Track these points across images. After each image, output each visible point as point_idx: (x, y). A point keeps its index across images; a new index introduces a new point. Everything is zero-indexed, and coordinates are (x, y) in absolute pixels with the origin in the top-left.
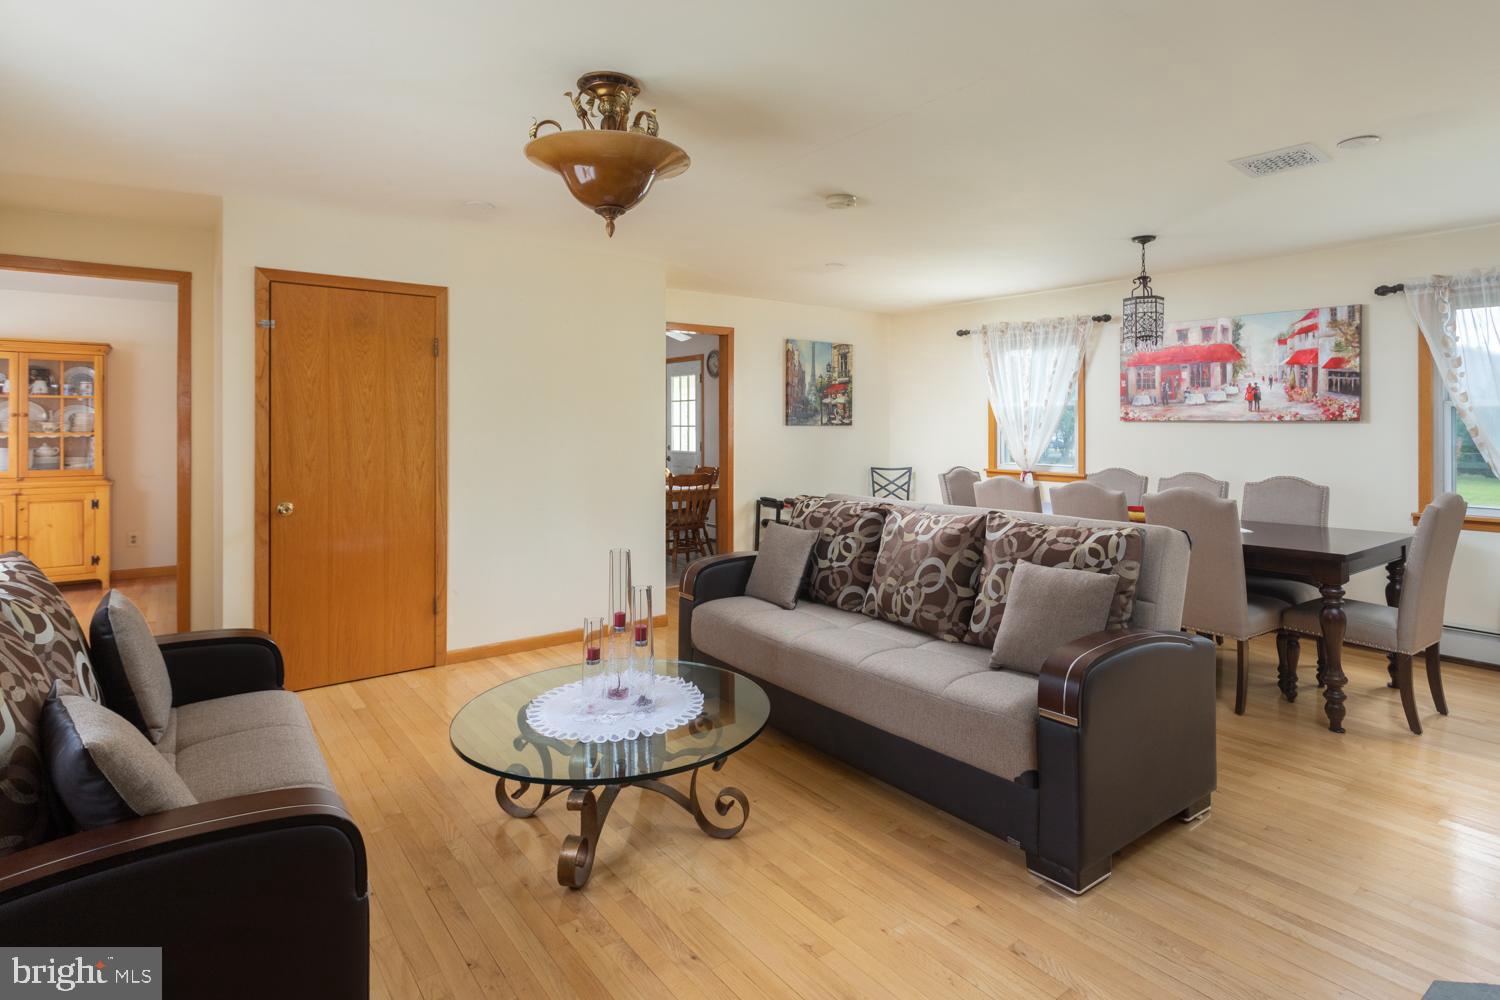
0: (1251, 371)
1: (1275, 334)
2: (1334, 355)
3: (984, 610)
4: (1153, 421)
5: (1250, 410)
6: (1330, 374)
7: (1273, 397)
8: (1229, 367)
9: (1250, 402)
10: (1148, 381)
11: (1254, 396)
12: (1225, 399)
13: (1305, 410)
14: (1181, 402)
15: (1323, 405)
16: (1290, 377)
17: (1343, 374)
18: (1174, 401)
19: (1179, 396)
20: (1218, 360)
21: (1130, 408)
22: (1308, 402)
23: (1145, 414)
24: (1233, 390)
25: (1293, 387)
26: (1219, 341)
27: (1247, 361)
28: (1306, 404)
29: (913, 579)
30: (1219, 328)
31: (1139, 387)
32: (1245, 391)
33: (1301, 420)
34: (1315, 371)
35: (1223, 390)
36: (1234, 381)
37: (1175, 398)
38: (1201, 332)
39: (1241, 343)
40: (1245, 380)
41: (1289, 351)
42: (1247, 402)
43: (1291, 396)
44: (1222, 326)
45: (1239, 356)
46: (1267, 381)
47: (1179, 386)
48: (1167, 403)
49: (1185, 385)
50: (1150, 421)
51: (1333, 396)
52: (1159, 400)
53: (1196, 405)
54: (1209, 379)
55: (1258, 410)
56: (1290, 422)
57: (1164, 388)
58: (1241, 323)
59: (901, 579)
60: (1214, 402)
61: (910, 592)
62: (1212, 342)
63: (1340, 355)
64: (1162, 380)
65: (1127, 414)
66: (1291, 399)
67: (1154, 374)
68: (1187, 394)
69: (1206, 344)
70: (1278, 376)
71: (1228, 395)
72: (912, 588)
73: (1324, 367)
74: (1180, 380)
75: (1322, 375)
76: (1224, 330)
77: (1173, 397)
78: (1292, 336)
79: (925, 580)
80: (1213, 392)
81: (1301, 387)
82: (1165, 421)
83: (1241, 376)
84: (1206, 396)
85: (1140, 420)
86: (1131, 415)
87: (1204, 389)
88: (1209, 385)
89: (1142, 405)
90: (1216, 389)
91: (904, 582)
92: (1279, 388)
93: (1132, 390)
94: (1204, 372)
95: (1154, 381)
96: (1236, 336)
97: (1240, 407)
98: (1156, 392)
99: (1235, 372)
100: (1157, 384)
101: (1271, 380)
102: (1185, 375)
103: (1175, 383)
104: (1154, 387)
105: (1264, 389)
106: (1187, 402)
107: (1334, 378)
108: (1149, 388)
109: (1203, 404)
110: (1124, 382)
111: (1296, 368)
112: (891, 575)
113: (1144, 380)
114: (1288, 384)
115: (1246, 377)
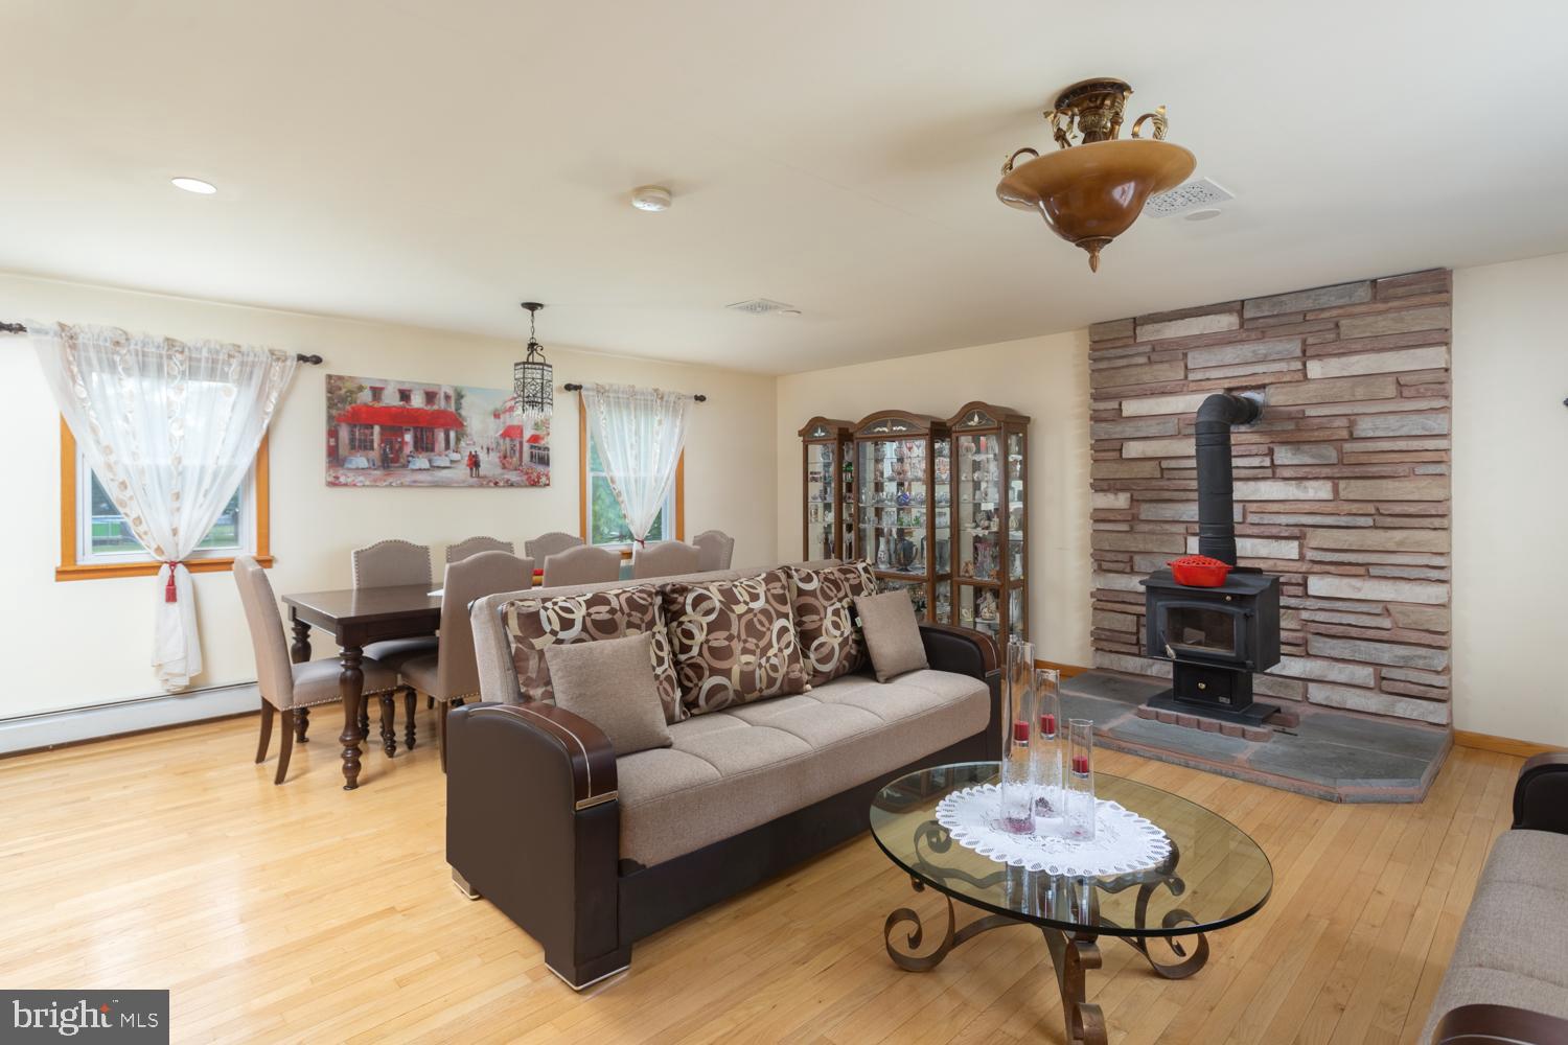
0: (472, 439)
1: (491, 408)
2: (533, 432)
3: (833, 648)
4: (372, 486)
5: (471, 476)
6: (532, 447)
7: (490, 465)
8: (452, 434)
9: (471, 469)
10: (365, 441)
11: (474, 462)
12: (448, 464)
13: (513, 477)
14: (405, 466)
15: (527, 473)
16: (503, 448)
17: (540, 449)
18: (397, 465)
19: (402, 460)
20: (442, 426)
21: (340, 472)
22: (516, 470)
23: (361, 478)
24: (456, 456)
25: (505, 457)
26: (443, 408)
27: (468, 430)
28: (515, 472)
29: (772, 647)
30: (442, 395)
31: (353, 447)
32: (467, 458)
33: (512, 485)
34: (521, 444)
35: (446, 456)
36: (457, 448)
37: (396, 462)
38: (424, 396)
39: (463, 413)
40: (466, 448)
41: (502, 426)
42: (468, 469)
43: (503, 464)
44: (445, 393)
45: (461, 425)
46: (485, 450)
47: (401, 449)
48: (388, 467)
49: (409, 449)
50: (368, 486)
51: (533, 465)
52: (378, 463)
53: (420, 469)
54: (433, 444)
55: (478, 476)
56: (504, 487)
57: (385, 450)
58: (463, 393)
59: (758, 651)
60: (438, 467)
61: (774, 661)
62: (436, 407)
63: (538, 433)
64: (382, 441)
65: (337, 478)
66: (504, 467)
67: (372, 434)
68: (410, 459)
69: (428, 408)
70: (494, 446)
71: (452, 462)
72: (775, 655)
73: (529, 441)
74: (403, 443)
75: (526, 447)
76: (447, 397)
77: (396, 460)
78: (504, 412)
79: (783, 644)
80: (437, 457)
81: (511, 457)
82: (386, 486)
83: (463, 444)
84: (430, 461)
85: (355, 485)
86: (342, 480)
87: (428, 454)
88: (433, 450)
89: (357, 469)
90: (440, 455)
91: (764, 651)
92: (494, 457)
93: (343, 451)
94: (427, 437)
95: (372, 441)
96: (459, 406)
97: (462, 471)
98: (375, 454)
99: (458, 440)
100: (376, 445)
101: (488, 449)
102: (408, 437)
103: (397, 446)
104: (372, 448)
105: (483, 456)
106: (411, 466)
107: (534, 451)
108: (365, 448)
109: (428, 470)
110: (332, 440)
111: (508, 440)
112: (743, 654)
113: (360, 440)
114: (502, 454)
115: (468, 445)
